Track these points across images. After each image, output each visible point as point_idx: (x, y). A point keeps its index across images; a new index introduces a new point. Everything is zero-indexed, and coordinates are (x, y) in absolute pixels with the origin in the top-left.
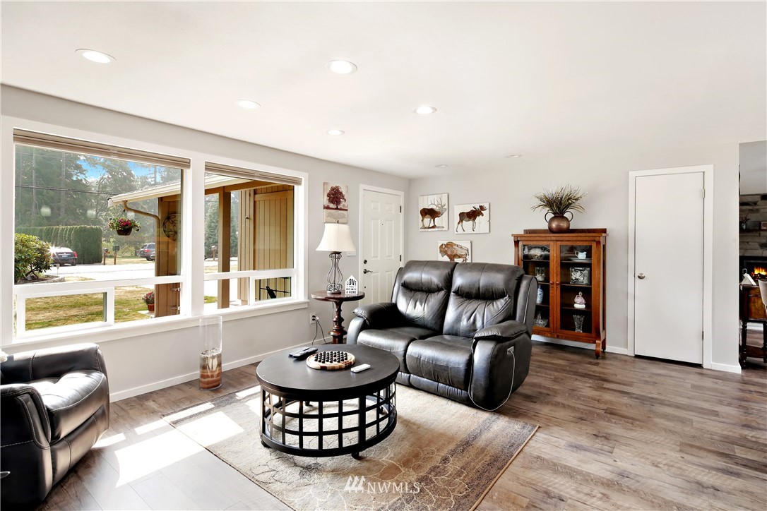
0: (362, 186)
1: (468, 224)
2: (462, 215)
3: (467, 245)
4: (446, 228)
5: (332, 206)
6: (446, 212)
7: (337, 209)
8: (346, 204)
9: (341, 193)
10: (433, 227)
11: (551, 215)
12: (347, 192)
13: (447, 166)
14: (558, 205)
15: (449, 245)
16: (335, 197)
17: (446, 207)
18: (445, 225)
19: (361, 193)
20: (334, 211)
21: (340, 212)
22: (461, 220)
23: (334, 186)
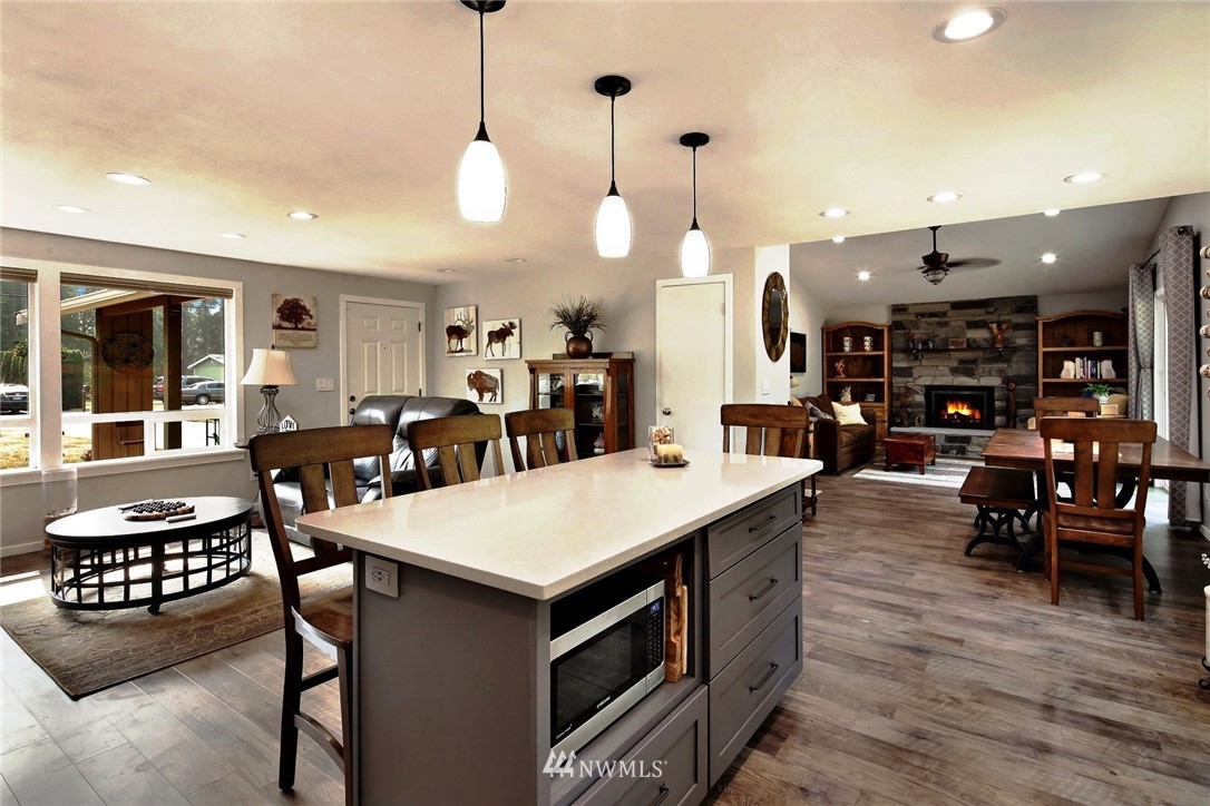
0: (344, 298)
1: (497, 347)
2: (490, 334)
3: (497, 375)
4: (474, 353)
5: (286, 324)
6: (474, 331)
7: (297, 328)
8: (313, 322)
9: (304, 308)
10: (462, 350)
11: (571, 336)
12: (315, 305)
13: (453, 271)
14: (579, 323)
15: (479, 375)
16: (292, 313)
17: (474, 324)
18: (473, 348)
19: (342, 307)
20: (291, 332)
21: (301, 332)
22: (490, 342)
23: (290, 298)
